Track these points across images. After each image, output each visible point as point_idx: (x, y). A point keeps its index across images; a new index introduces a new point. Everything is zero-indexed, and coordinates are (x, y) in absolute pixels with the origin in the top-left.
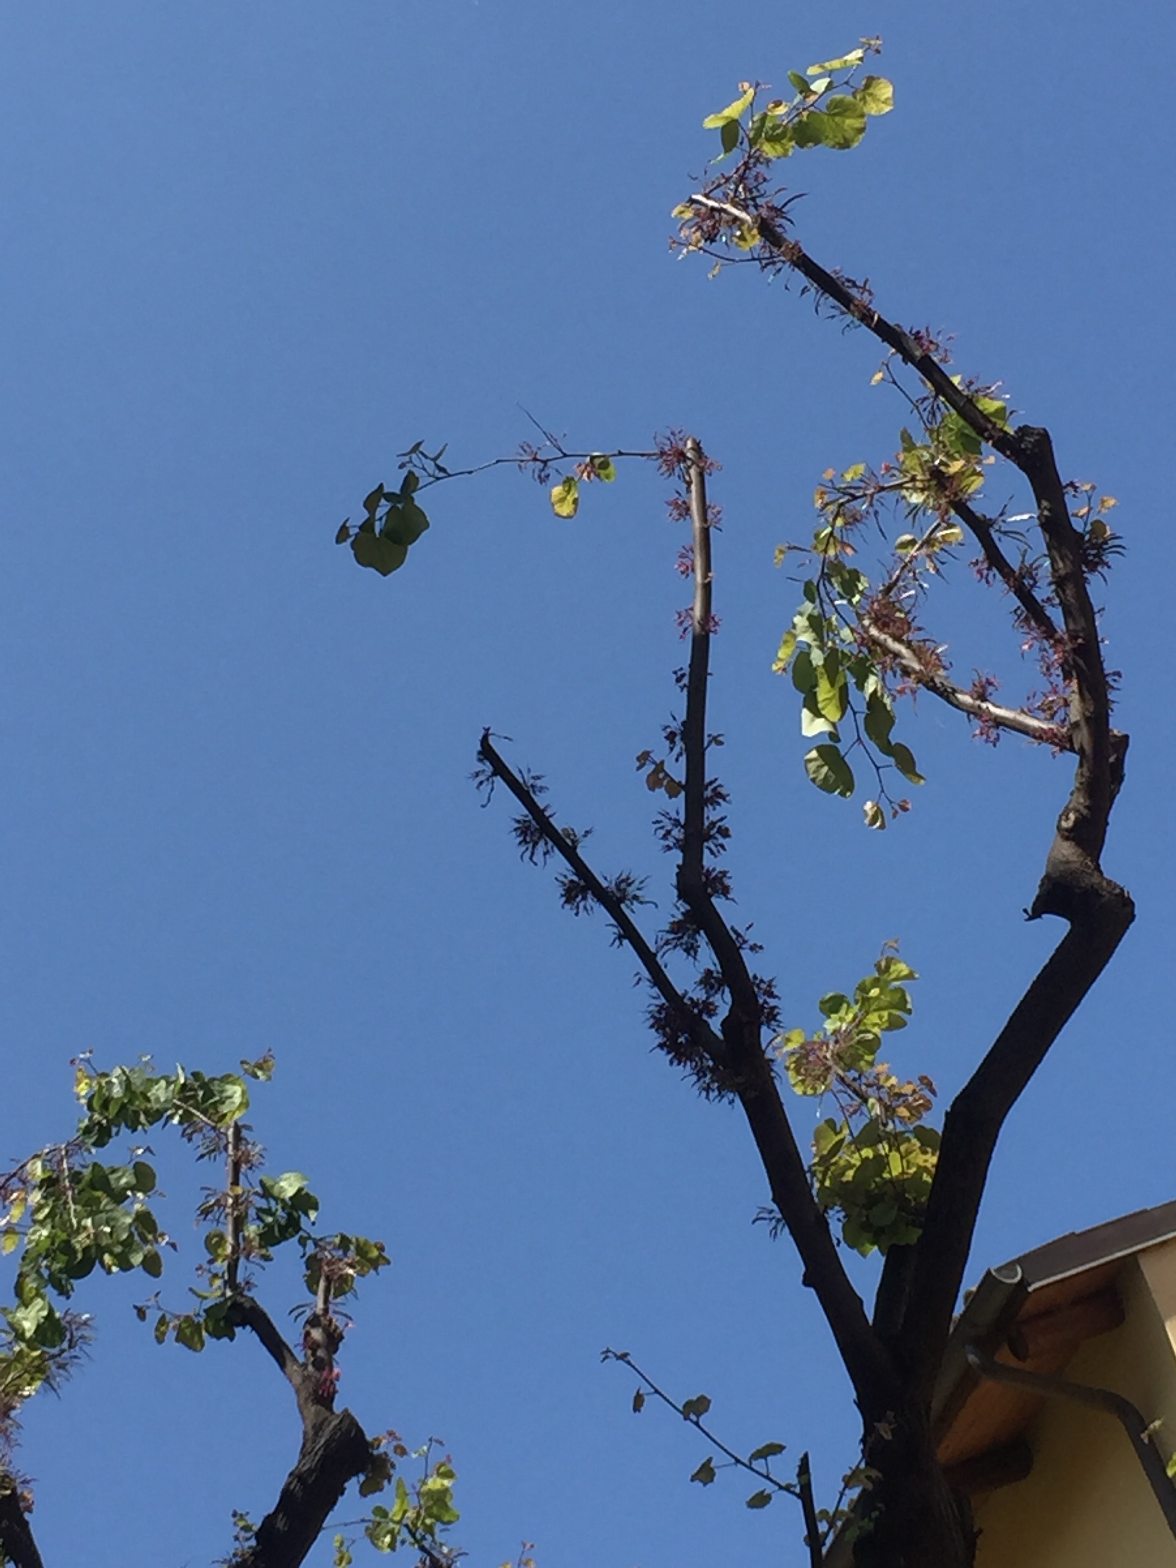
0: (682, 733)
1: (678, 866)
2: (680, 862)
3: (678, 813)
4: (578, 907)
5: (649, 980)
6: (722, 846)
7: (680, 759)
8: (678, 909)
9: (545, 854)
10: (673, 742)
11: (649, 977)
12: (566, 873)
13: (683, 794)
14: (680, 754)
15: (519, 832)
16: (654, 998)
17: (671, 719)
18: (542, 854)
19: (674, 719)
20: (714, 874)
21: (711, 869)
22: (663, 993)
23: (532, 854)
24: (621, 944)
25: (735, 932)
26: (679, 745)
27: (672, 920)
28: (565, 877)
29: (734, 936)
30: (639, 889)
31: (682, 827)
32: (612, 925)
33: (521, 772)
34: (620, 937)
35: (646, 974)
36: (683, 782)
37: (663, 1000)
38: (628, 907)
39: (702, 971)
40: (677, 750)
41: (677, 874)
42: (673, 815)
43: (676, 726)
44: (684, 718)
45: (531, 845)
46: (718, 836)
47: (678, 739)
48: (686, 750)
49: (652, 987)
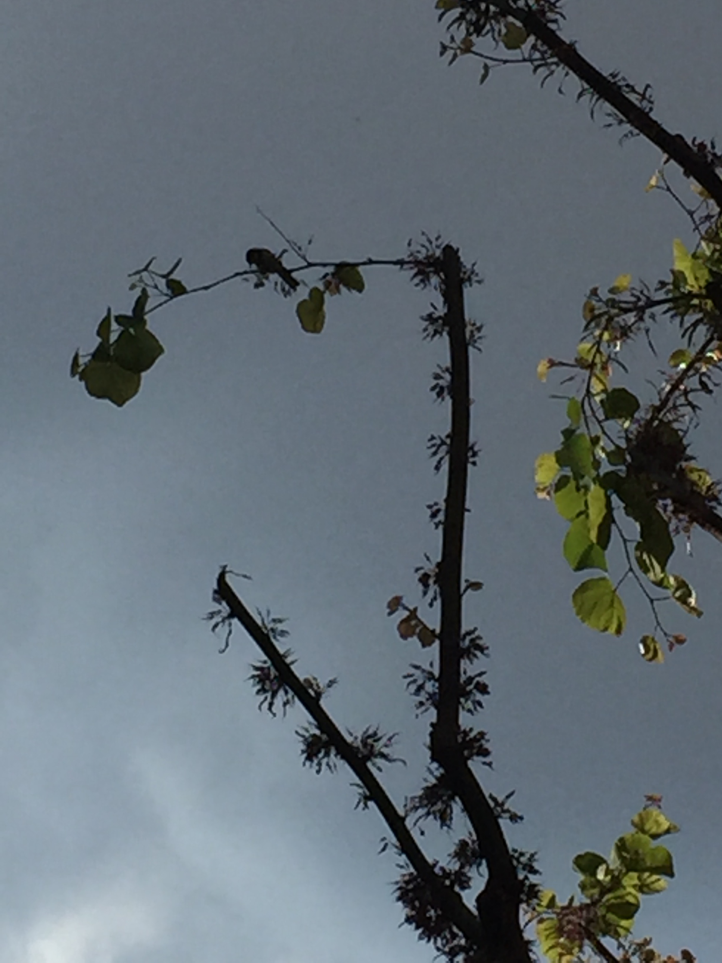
0: (437, 575)
1: (432, 725)
2: (434, 720)
3: (431, 665)
4: (319, 764)
5: (397, 847)
6: (480, 704)
7: (435, 603)
8: (431, 773)
9: (285, 704)
10: (426, 586)
11: (398, 844)
12: (306, 725)
13: (437, 643)
14: (435, 598)
15: (257, 679)
16: (402, 867)
17: (425, 559)
18: (281, 704)
19: (428, 559)
20: (472, 735)
21: (468, 729)
22: (412, 862)
23: (271, 704)
24: (366, 806)
25: (494, 800)
26: (433, 589)
27: (425, 785)
28: (307, 730)
29: (492, 804)
30: (386, 746)
31: (436, 680)
32: (358, 785)
33: (260, 614)
34: (367, 798)
35: (392, 839)
36: (438, 631)
37: (412, 870)
38: (374, 764)
39: (457, 842)
40: (430, 594)
41: (431, 734)
42: (427, 667)
43: (430, 568)
44: (439, 559)
45: (269, 695)
46: (475, 691)
47: (431, 581)
48: (441, 594)
49: (400, 855)
